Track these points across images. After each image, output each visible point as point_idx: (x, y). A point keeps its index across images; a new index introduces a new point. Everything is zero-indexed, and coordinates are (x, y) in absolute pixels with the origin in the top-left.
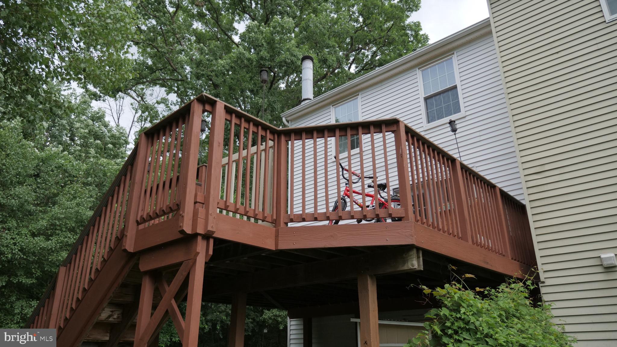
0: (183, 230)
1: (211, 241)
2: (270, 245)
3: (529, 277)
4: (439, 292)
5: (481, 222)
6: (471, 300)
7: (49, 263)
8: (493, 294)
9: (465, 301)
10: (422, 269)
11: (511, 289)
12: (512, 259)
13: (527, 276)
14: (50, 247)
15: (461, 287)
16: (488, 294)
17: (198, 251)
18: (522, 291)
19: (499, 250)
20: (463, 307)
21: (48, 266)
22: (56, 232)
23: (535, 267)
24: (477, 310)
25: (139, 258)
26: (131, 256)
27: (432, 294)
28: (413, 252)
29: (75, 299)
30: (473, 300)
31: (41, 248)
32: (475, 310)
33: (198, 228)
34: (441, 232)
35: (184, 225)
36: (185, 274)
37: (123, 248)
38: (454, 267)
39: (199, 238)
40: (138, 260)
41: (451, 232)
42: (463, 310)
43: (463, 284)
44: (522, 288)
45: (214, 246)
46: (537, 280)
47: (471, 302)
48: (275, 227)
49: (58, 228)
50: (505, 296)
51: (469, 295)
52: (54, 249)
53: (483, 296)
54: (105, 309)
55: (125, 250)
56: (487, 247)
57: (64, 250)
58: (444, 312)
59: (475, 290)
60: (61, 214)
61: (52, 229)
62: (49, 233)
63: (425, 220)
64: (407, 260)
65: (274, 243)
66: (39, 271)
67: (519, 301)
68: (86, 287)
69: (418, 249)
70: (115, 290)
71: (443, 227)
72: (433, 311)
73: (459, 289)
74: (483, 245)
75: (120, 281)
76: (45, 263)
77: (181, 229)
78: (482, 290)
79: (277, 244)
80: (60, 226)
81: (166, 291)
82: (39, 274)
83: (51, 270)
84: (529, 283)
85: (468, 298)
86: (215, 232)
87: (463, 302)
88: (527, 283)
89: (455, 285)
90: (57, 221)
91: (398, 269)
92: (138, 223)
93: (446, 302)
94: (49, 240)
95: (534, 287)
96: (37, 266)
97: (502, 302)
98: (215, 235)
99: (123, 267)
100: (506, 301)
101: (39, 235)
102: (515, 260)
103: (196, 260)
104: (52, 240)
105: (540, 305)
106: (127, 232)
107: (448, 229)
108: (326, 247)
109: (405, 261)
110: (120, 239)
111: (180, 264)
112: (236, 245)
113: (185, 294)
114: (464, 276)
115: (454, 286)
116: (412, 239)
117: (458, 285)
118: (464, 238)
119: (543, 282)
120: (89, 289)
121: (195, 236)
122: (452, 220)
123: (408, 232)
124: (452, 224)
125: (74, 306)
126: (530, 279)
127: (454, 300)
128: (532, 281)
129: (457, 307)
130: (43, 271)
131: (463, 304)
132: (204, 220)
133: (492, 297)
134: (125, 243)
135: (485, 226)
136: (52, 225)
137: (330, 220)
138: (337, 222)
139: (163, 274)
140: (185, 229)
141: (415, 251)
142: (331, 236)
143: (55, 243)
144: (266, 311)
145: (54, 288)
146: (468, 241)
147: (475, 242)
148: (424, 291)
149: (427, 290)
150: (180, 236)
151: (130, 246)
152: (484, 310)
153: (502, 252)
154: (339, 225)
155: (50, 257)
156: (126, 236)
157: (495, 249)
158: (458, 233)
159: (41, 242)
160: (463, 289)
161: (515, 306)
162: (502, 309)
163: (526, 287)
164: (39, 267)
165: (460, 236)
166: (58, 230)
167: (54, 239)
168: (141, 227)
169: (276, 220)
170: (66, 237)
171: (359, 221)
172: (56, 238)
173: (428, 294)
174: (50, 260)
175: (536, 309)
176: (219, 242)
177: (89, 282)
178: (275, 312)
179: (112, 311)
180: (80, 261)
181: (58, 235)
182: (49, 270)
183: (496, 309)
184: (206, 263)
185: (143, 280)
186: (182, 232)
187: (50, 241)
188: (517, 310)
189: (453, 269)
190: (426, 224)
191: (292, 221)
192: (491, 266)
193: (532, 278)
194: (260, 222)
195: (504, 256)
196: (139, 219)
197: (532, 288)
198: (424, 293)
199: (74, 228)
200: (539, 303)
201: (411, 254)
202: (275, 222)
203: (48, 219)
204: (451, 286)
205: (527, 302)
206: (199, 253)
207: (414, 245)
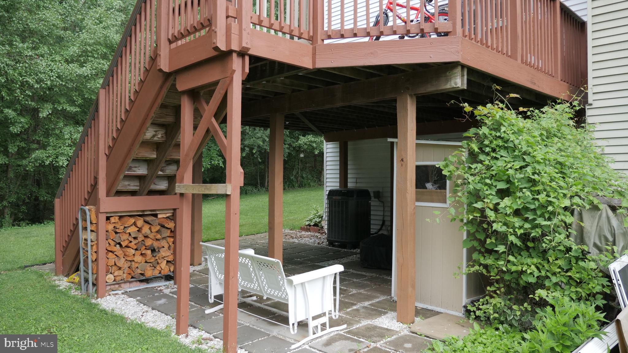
0: (217, 47)
1: (247, 59)
2: (306, 63)
3: (576, 98)
4: (481, 110)
5: (534, 41)
6: (513, 119)
7: (88, 91)
8: (536, 115)
9: (506, 121)
10: (466, 88)
11: (556, 110)
12: (561, 80)
13: (574, 96)
14: (86, 74)
15: (504, 106)
16: (530, 115)
17: (234, 68)
18: (566, 112)
19: (548, 71)
20: (504, 126)
21: (88, 94)
22: (89, 59)
23: (585, 86)
24: (518, 130)
25: (175, 78)
26: (167, 76)
27: (472, 112)
28: (457, 70)
29: (119, 120)
30: (515, 119)
31: (77, 75)
32: (515, 129)
33: (232, 44)
34: (490, 49)
35: (218, 41)
36: (223, 92)
37: (158, 68)
38: (498, 87)
39: (234, 55)
40: (175, 80)
41: (500, 49)
42: (503, 129)
43: (507, 104)
44: (568, 109)
45: (250, 64)
46: (585, 100)
47: (513, 121)
48: (312, 44)
49: (90, 54)
50: (548, 117)
51: (511, 115)
52: (90, 75)
53: (525, 116)
54: (149, 129)
55: (160, 70)
56: (536, 67)
57: (100, 78)
58: (484, 130)
59: (518, 110)
60: (90, 39)
61: (85, 56)
62: (82, 61)
63: (473, 36)
64: (451, 78)
65: (311, 61)
66: (80, 99)
67: (563, 121)
68: (128, 108)
69: (463, 66)
70: (156, 110)
71: (492, 44)
72: (473, 131)
73: (502, 109)
74: (532, 65)
75: (159, 101)
76: (85, 90)
77: (215, 46)
78: (525, 110)
79: (314, 62)
80: (91, 52)
81: (205, 110)
82: (80, 101)
83: (91, 98)
84: (575, 103)
85: (511, 118)
86: (250, 48)
87: (504, 121)
88: (573, 104)
89: (498, 105)
90: (88, 47)
91: (441, 88)
92: (170, 42)
93: (487, 121)
94: (84, 66)
95: (580, 108)
96: (77, 94)
97: (545, 122)
98: (250, 52)
99: (161, 87)
100: (549, 121)
101: (72, 61)
102: (564, 81)
103: (232, 78)
104: (86, 67)
105: (583, 127)
106: (160, 51)
107: (497, 47)
108: (366, 65)
109: (448, 80)
110: (154, 59)
111: (216, 83)
112: (272, 63)
113: (224, 114)
114: (508, 96)
115: (496, 106)
116: (458, 56)
117: (501, 105)
118: (513, 56)
119: (591, 105)
120: (131, 110)
121: (229, 53)
122: (502, 38)
123: (454, 48)
124: (502, 42)
125: (119, 127)
126: (577, 100)
127: (496, 119)
128: (580, 101)
129: (497, 127)
130: (84, 99)
131: (504, 123)
132: (238, 36)
133: (534, 118)
134: (160, 62)
135: (538, 45)
136: (84, 51)
137: (370, 36)
138: (378, 38)
139: (201, 94)
140: (218, 45)
141: (459, 68)
142: (372, 53)
143: (90, 70)
144: (301, 137)
145: (97, 110)
146: (516, 60)
147: (524, 61)
148: (465, 109)
149: (467, 108)
150: (215, 53)
151: (165, 65)
152: (525, 129)
153: (552, 72)
154: (381, 41)
155: (88, 85)
156: (160, 55)
157: (545, 69)
158: (507, 51)
159: (74, 68)
160: (506, 109)
161: (557, 126)
162: (543, 129)
163: (572, 106)
164: (79, 95)
165: (509, 54)
166: (90, 56)
167: (89, 65)
168: (173, 46)
169: (312, 37)
170: (100, 64)
171: (402, 37)
172: (90, 64)
173: (469, 112)
174: (88, 87)
175: (579, 130)
176: (254, 59)
177: (129, 104)
178: (310, 138)
179: (156, 131)
180: (117, 83)
181: (92, 61)
182: (89, 97)
183: (537, 129)
184: (243, 81)
185: (182, 99)
186: (216, 49)
187: (84, 68)
188: (559, 130)
189: (497, 90)
190: (474, 40)
191: (329, 37)
192: (539, 87)
193: (579, 98)
194: (296, 39)
195: (553, 77)
196: (170, 37)
197: (578, 108)
198: (465, 111)
199: (106, 53)
200: (583, 125)
201: (455, 72)
202: (312, 39)
203: (78, 45)
204: (494, 106)
205: (571, 123)
206: (234, 71)
207: (459, 62)
